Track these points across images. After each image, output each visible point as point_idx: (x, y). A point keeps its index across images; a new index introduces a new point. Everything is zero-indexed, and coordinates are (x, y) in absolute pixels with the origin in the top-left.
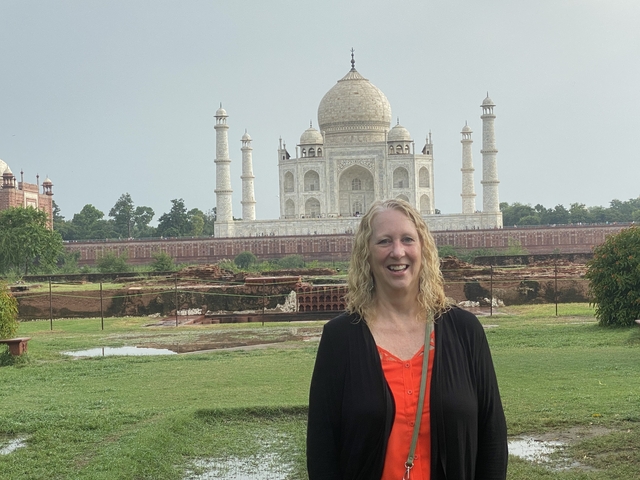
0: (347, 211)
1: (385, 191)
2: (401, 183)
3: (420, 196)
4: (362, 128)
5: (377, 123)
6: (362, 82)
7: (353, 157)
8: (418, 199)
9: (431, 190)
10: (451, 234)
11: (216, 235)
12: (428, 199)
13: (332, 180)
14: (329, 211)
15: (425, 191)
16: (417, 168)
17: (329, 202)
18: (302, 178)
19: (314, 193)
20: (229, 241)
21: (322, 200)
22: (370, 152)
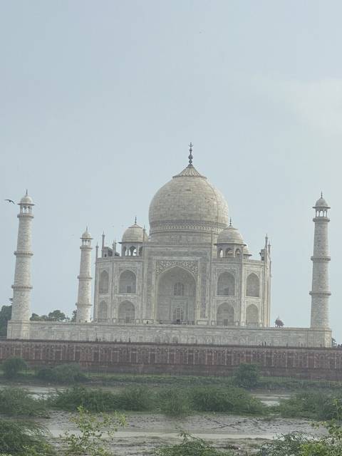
0: (167, 318)
1: (207, 298)
2: (227, 290)
3: (246, 305)
4: (191, 228)
5: (209, 223)
6: (196, 179)
7: (175, 258)
8: (244, 309)
9: (260, 300)
10: (269, 350)
11: (9, 336)
12: (256, 310)
13: (149, 282)
14: (144, 317)
15: (253, 300)
16: (245, 275)
17: (144, 306)
18: (117, 279)
19: (129, 295)
20: (18, 343)
21: (138, 304)
22: (194, 254)
